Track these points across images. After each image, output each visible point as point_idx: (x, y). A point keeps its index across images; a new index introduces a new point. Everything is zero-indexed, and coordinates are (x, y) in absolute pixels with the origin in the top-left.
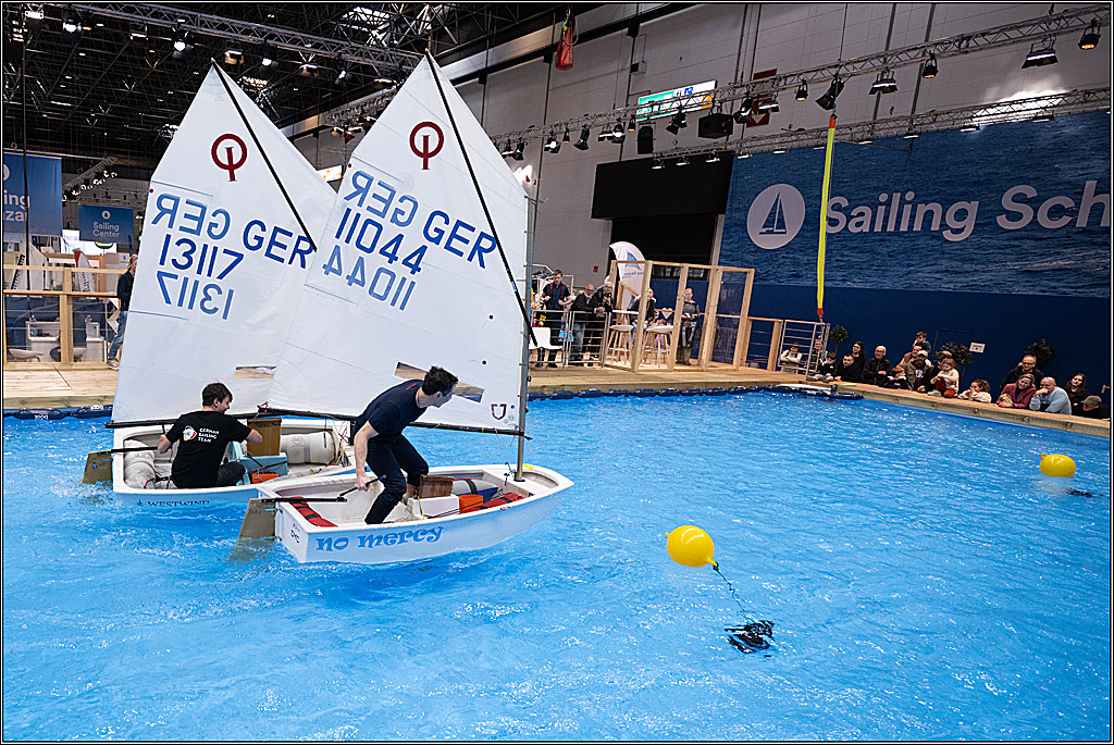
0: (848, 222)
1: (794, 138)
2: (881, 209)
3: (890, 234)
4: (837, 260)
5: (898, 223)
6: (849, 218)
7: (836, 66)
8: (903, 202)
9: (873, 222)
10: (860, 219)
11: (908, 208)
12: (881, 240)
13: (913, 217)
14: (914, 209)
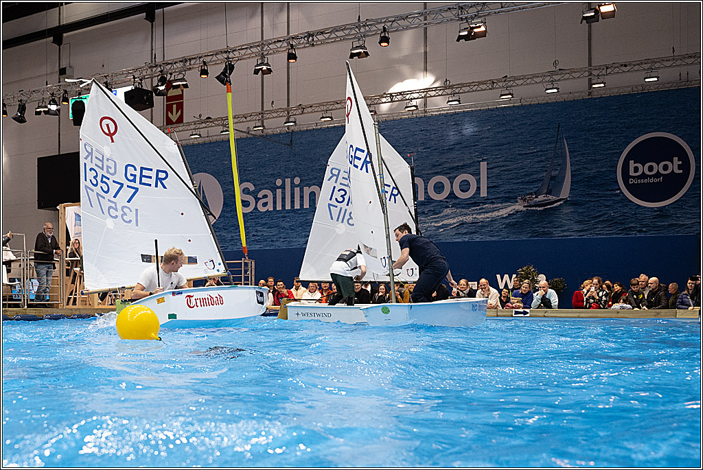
0: (256, 203)
1: (204, 125)
2: (279, 191)
3: (288, 211)
4: (254, 235)
5: (293, 202)
6: (257, 200)
7: (226, 52)
8: (293, 186)
9: (275, 203)
10: (265, 200)
11: (297, 190)
12: (283, 217)
13: (302, 197)
14: (302, 191)
